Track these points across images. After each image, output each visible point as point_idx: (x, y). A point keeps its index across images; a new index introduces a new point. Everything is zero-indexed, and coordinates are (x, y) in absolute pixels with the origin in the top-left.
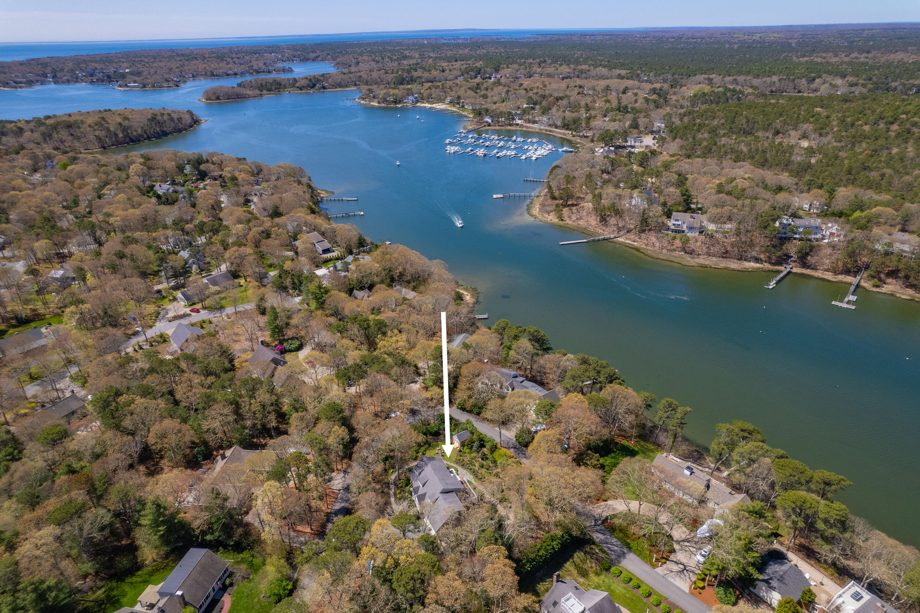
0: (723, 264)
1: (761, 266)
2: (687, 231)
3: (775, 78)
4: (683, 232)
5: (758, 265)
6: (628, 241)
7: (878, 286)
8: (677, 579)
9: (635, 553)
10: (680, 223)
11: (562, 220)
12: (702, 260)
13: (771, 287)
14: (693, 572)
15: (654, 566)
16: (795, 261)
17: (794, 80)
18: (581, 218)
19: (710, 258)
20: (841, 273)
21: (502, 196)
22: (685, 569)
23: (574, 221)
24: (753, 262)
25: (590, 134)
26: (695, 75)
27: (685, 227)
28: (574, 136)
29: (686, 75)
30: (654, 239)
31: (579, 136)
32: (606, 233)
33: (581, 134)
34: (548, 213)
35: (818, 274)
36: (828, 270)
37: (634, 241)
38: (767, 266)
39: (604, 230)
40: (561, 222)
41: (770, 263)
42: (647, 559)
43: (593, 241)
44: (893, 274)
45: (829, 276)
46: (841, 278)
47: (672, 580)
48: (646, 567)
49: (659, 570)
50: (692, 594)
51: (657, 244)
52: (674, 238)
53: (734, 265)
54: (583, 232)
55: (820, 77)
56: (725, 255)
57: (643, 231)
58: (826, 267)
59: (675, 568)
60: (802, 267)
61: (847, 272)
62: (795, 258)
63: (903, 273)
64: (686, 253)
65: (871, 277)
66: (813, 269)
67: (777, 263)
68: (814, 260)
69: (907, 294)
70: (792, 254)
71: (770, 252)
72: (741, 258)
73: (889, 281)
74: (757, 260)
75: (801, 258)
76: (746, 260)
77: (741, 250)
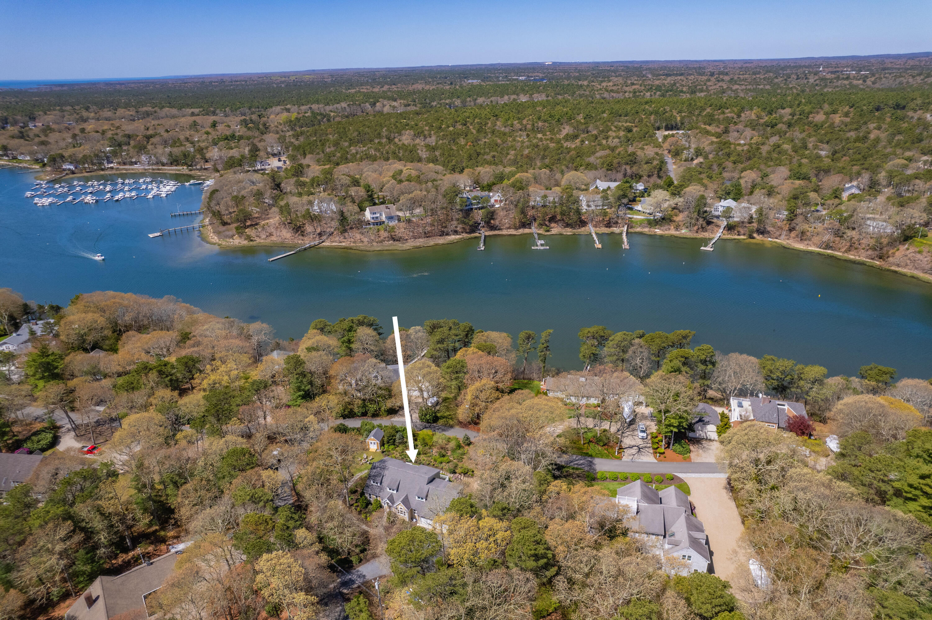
0: (432, 242)
1: (461, 236)
2: (386, 221)
3: (344, 105)
4: (384, 222)
5: (458, 237)
6: (334, 244)
7: (548, 231)
8: (642, 457)
9: (598, 457)
10: (378, 215)
11: (252, 240)
12: (410, 244)
13: (483, 249)
14: (646, 447)
15: (620, 458)
16: (483, 227)
17: (360, 105)
18: (271, 235)
19: (417, 240)
20: (520, 228)
21: (159, 234)
22: (640, 448)
23: (265, 239)
24: (453, 235)
25: (208, 166)
26: (272, 107)
27: (384, 218)
28: (191, 170)
29: (263, 107)
30: (358, 236)
31: (197, 169)
32: (307, 242)
33: (198, 167)
34: (232, 237)
35: (504, 232)
36: (509, 228)
37: (341, 242)
38: (465, 235)
39: (303, 240)
40: (251, 243)
41: (466, 233)
42: (609, 456)
43: (300, 251)
44: (553, 219)
45: (512, 232)
46: (521, 231)
47: (640, 460)
48: (616, 462)
49: (624, 459)
50: (661, 461)
51: (366, 240)
52: (379, 230)
53: (441, 241)
54: (283, 247)
55: (378, 101)
56: (427, 235)
57: (345, 231)
58: (507, 226)
59: (634, 451)
60: (491, 230)
61: (524, 225)
62: (482, 224)
63: (559, 217)
64: (394, 240)
65: (541, 225)
66: (499, 229)
67: (472, 231)
68: (497, 223)
69: (568, 231)
70: (479, 221)
71: (464, 223)
72: (443, 234)
73: (553, 225)
74: (456, 232)
75: (488, 223)
76: (447, 234)
77: (440, 227)
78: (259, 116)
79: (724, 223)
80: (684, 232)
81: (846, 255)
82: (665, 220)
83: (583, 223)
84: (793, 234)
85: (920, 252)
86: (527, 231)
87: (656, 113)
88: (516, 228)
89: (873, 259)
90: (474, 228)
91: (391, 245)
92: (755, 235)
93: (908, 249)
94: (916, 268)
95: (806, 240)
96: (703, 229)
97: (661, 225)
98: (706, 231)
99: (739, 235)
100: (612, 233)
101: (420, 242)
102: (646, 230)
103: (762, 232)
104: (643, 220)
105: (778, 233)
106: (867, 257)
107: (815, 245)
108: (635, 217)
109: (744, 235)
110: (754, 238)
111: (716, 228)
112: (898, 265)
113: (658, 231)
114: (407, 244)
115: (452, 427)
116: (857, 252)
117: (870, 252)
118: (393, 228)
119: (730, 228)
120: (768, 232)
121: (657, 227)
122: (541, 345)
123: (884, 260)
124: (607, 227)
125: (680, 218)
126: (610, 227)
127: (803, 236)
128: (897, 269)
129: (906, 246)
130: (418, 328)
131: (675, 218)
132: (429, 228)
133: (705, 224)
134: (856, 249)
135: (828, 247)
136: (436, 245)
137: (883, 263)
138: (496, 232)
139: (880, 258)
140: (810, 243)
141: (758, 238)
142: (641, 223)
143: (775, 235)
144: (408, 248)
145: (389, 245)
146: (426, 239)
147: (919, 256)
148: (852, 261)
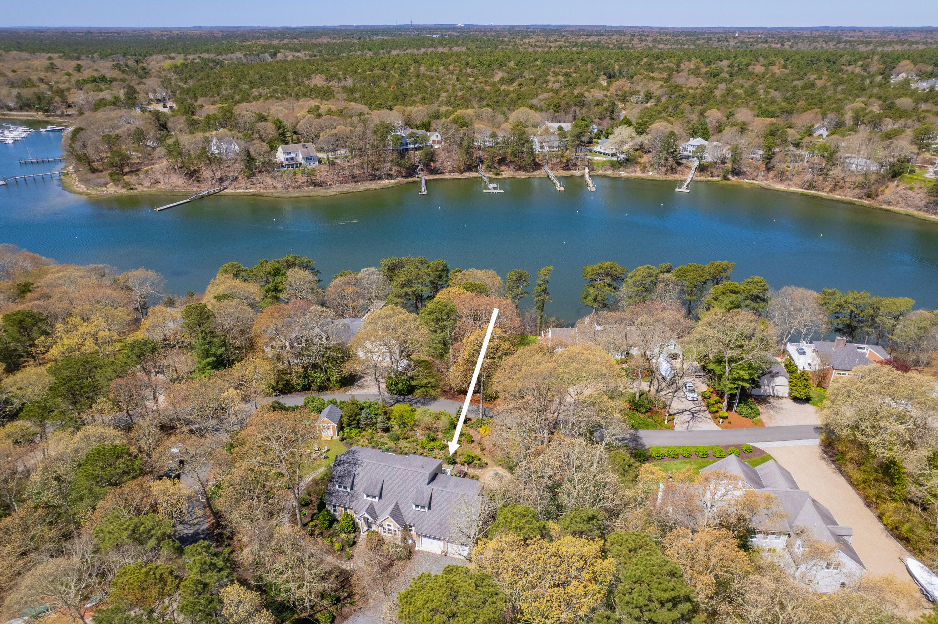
0: (362, 187)
1: (396, 181)
2: (304, 163)
3: (239, 55)
4: (301, 164)
5: (392, 181)
6: (239, 191)
7: (498, 174)
8: (700, 425)
9: (642, 428)
10: (293, 155)
11: (132, 189)
12: (335, 190)
13: (425, 193)
14: (700, 411)
15: (672, 428)
16: (422, 170)
17: (258, 55)
18: (157, 182)
19: (343, 185)
20: (465, 172)
21: (4, 182)
22: (693, 413)
23: (149, 187)
24: (387, 179)
26: (152, 55)
27: (300, 159)
28: (47, 116)
29: (140, 55)
30: (270, 181)
31: (57, 116)
32: (204, 189)
34: (105, 185)
35: (447, 176)
36: (452, 172)
37: (247, 189)
38: (401, 180)
39: (198, 187)
40: (131, 191)
41: (403, 177)
42: (657, 426)
43: (195, 199)
44: (502, 161)
45: (456, 176)
46: (467, 175)
47: (698, 429)
48: (667, 434)
49: (677, 428)
50: (726, 428)
51: (279, 185)
52: (295, 174)
53: (373, 185)
54: (172, 196)
55: (279, 52)
56: (355, 179)
57: (253, 175)
58: (450, 168)
59: (686, 416)
60: (432, 174)
61: (470, 168)
62: (421, 166)
63: (509, 159)
64: (315, 186)
65: (489, 168)
66: (441, 173)
67: (409, 175)
68: (438, 165)
69: (522, 175)
70: (417, 164)
71: (400, 165)
72: (375, 178)
73: (503, 168)
74: (390, 176)
75: (427, 165)
76: (380, 178)
77: (370, 170)
78: (137, 61)
79: (695, 163)
80: (652, 174)
81: (831, 195)
82: (629, 161)
83: (538, 166)
84: (771, 174)
85: (911, 189)
86: (473, 174)
87: (593, 61)
88: (461, 172)
89: (860, 198)
90: (411, 171)
91: (312, 191)
92: (730, 177)
93: (897, 186)
94: (909, 206)
95: (786, 180)
96: (673, 170)
97: (625, 167)
98: (676, 173)
99: (712, 176)
100: (572, 176)
101: (348, 187)
102: (609, 173)
103: (736, 173)
104: (605, 162)
105: (755, 174)
106: (854, 197)
107: (796, 185)
108: (595, 158)
109: (718, 176)
110: (728, 179)
111: (686, 170)
112: (889, 203)
113: (623, 174)
114: (332, 189)
115: (434, 398)
116: (843, 192)
117: (857, 191)
118: (313, 170)
119: (702, 169)
120: (744, 173)
121: (622, 169)
122: (537, 288)
123: (873, 199)
124: (565, 170)
125: (645, 159)
126: (568, 170)
127: (782, 176)
128: (888, 207)
129: (895, 183)
130: (372, 269)
131: (639, 160)
132: (356, 172)
133: (675, 165)
134: (841, 188)
135: (811, 186)
136: (368, 190)
137: (872, 202)
138: (438, 176)
139: (869, 197)
140: (790, 183)
141: (734, 179)
142: (603, 165)
143: (752, 176)
144: (333, 193)
145: (309, 191)
146: (354, 184)
147: (910, 193)
148: (838, 201)
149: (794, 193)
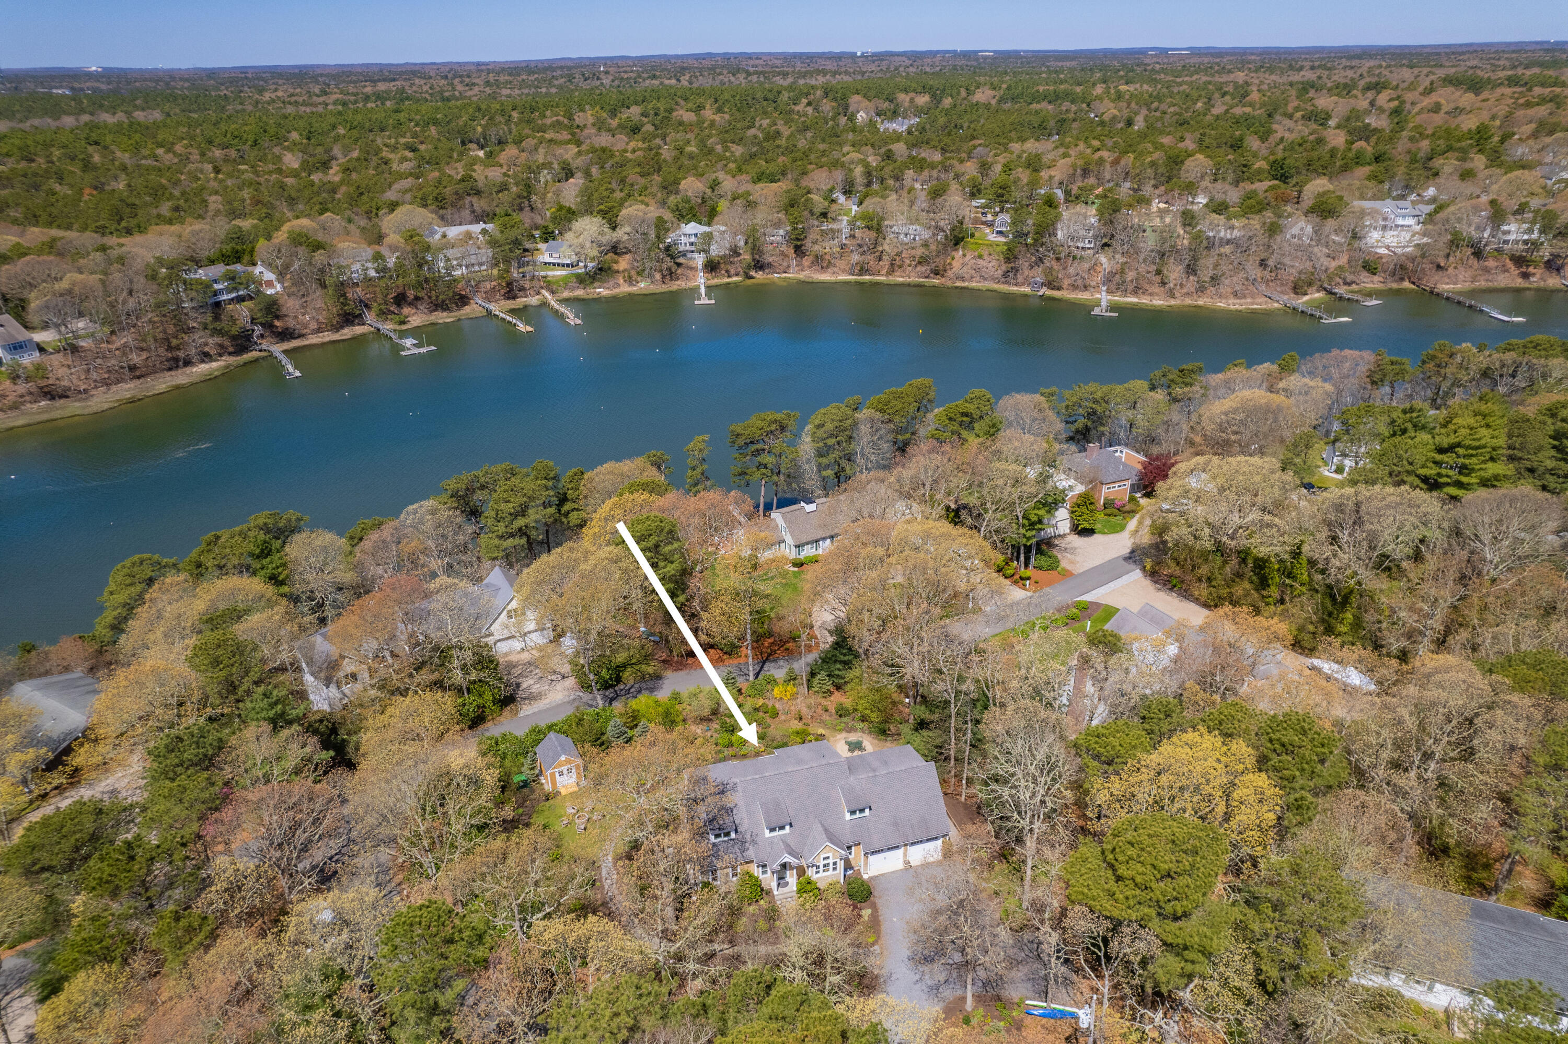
0: (158, 384)
1: (223, 363)
2: (7, 357)
5: (214, 365)
7: (403, 323)
8: (1006, 596)
13: (298, 374)
14: (993, 580)
16: (262, 336)
19: (114, 388)
20: (342, 327)
24: (203, 361)
35: (313, 340)
36: (319, 330)
38: (232, 360)
41: (230, 354)
44: (400, 300)
45: (328, 336)
46: (347, 332)
47: (1009, 602)
50: (1037, 590)
53: (181, 378)
56: (135, 372)
58: (313, 325)
60: (283, 340)
61: (349, 318)
62: (258, 330)
63: (411, 294)
64: (53, 398)
65: (383, 314)
66: (301, 336)
67: (241, 349)
68: (291, 323)
69: (442, 317)
70: (249, 326)
71: (217, 332)
72: (175, 364)
73: (406, 310)
74: (206, 357)
75: (268, 326)
76: (188, 363)
77: (161, 351)
79: (699, 260)
80: (643, 286)
81: (891, 278)
82: (602, 272)
83: (463, 300)
84: (806, 261)
85: (980, 257)
86: (358, 330)
88: (337, 328)
89: (927, 277)
90: (242, 342)
91: (47, 410)
92: (753, 273)
93: (964, 255)
94: (985, 279)
95: (828, 267)
96: (671, 275)
97: (600, 280)
98: (678, 279)
99: (729, 276)
100: (526, 307)
101: (127, 389)
102: (580, 293)
103: (760, 266)
104: (566, 276)
105: (785, 264)
106: (919, 277)
107: (844, 271)
108: (550, 273)
109: (737, 275)
110: (752, 277)
111: (691, 274)
112: (962, 279)
113: (602, 291)
114: (95, 399)
116: (904, 271)
117: (920, 269)
118: (36, 368)
119: (712, 267)
120: (770, 265)
121: (597, 284)
123: (943, 276)
124: (509, 298)
125: (623, 263)
126: (514, 298)
127: (820, 262)
128: (965, 284)
129: (961, 253)
130: (429, 504)
131: (615, 267)
132: (136, 358)
133: (674, 268)
134: (900, 267)
135: (863, 271)
136: (177, 387)
137: (943, 280)
138: (295, 343)
139: (937, 274)
140: (836, 269)
141: (759, 276)
142: (565, 283)
143: (782, 268)
144: (106, 406)
145: (40, 410)
146: (138, 382)
147: (980, 262)
148: (902, 285)
149: (846, 283)
